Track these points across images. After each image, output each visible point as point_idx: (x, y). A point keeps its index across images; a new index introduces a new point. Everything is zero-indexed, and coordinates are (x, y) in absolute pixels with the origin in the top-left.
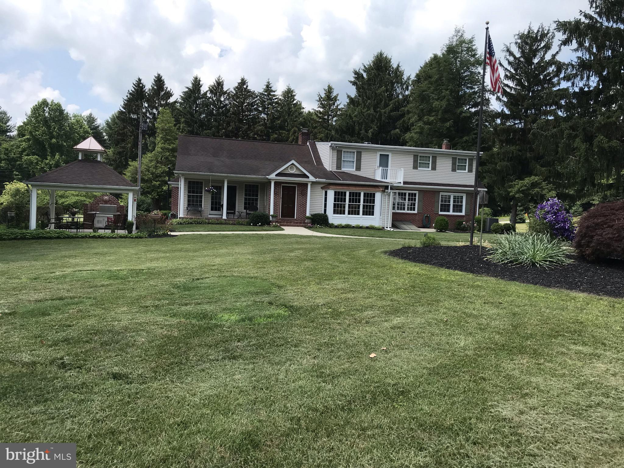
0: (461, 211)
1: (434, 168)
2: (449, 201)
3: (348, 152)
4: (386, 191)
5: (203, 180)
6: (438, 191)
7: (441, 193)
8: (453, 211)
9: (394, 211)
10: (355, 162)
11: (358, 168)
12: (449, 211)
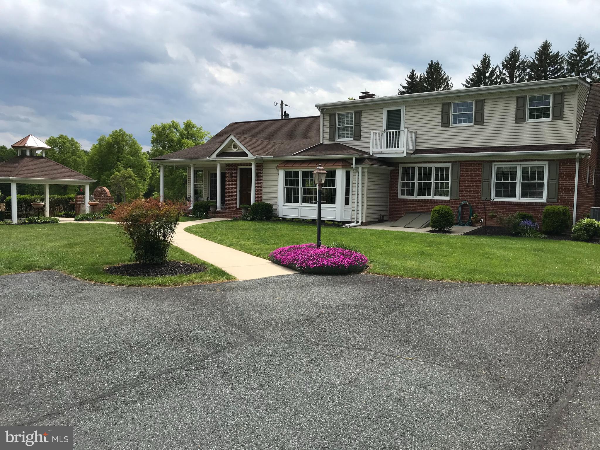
0: (542, 196)
1: (480, 121)
2: (514, 178)
3: (344, 114)
6: (489, 162)
7: (494, 163)
8: (523, 196)
11: (357, 136)
12: (514, 196)
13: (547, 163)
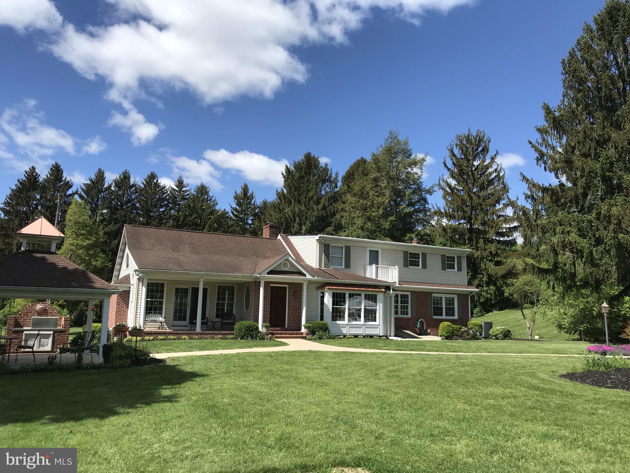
0: (453, 315)
1: (424, 266)
2: (441, 303)
3: (335, 247)
4: (388, 292)
5: (164, 280)
6: (431, 293)
7: (433, 294)
8: (446, 315)
9: (397, 316)
10: (344, 259)
11: (348, 265)
12: (441, 315)
13: (456, 295)
